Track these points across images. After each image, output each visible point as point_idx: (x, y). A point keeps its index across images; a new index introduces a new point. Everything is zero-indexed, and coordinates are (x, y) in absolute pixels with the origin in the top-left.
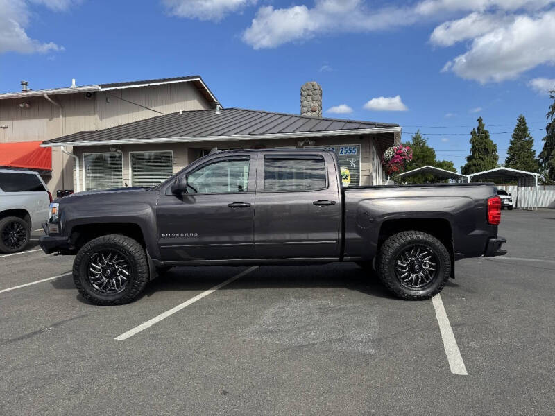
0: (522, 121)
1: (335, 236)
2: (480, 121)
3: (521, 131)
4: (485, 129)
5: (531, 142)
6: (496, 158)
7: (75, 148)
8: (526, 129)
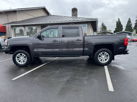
0: (130, 19)
1: (82, 49)
2: (119, 19)
3: (129, 22)
4: (120, 21)
5: (131, 25)
6: (123, 28)
7: (11, 26)
8: (130, 21)
